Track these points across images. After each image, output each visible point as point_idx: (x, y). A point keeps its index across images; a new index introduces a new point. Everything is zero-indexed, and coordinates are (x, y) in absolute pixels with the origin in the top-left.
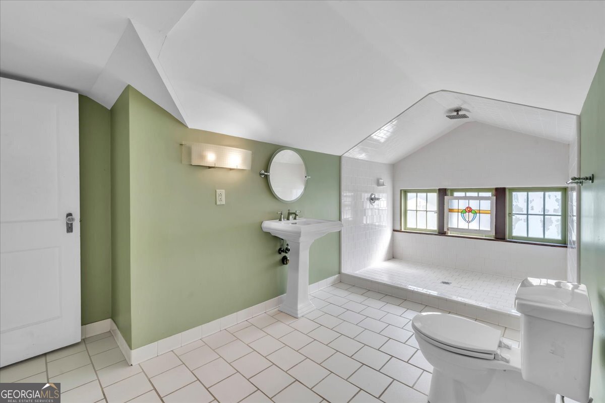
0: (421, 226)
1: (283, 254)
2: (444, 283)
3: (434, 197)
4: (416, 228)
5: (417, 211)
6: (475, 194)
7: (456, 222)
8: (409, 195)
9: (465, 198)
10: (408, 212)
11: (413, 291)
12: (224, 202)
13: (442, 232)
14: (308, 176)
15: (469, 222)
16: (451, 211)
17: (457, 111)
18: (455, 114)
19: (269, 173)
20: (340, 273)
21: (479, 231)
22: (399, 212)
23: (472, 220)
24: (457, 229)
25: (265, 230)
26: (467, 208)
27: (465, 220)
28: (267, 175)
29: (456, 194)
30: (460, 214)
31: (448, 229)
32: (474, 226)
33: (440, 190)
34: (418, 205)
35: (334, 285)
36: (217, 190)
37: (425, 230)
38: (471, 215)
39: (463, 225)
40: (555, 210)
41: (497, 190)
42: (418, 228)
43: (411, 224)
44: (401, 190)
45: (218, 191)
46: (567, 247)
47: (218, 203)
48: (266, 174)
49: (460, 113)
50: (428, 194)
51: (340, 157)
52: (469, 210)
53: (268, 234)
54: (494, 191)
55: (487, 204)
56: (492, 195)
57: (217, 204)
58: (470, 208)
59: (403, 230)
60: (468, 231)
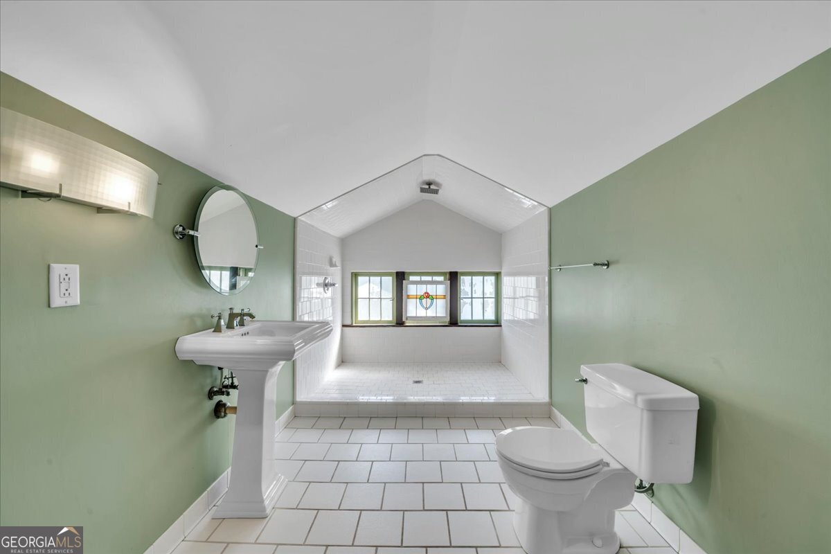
0: (375, 317)
1: (217, 398)
2: (417, 382)
3: (389, 281)
4: (369, 321)
5: (369, 298)
6: (429, 278)
7: (413, 309)
8: (360, 279)
9: (421, 282)
10: (359, 300)
11: (367, 402)
12: (76, 299)
13: (400, 323)
14: (261, 245)
15: (427, 309)
16: (408, 297)
17: (429, 184)
18: (427, 187)
19: (197, 231)
20: (293, 403)
21: (436, 318)
22: (350, 301)
23: (429, 307)
24: (416, 317)
25: (182, 357)
26: (425, 293)
27: (423, 306)
28: (192, 237)
29: (412, 278)
30: (418, 300)
31: (407, 319)
32: (431, 313)
33: (397, 273)
34: (371, 291)
35: (288, 426)
36: (53, 266)
37: (380, 321)
38: (429, 300)
39: (422, 313)
40: (491, 293)
41: (451, 273)
42: (371, 319)
43: (362, 315)
44: (352, 273)
45: (58, 269)
46: (501, 326)
47: (57, 301)
48: (191, 232)
49: (432, 187)
50: (383, 278)
51: (295, 219)
52: (427, 296)
53: (189, 363)
54: (448, 276)
55: (442, 289)
56: (445, 279)
57: (53, 305)
58: (428, 293)
59: (354, 324)
60: (426, 318)
